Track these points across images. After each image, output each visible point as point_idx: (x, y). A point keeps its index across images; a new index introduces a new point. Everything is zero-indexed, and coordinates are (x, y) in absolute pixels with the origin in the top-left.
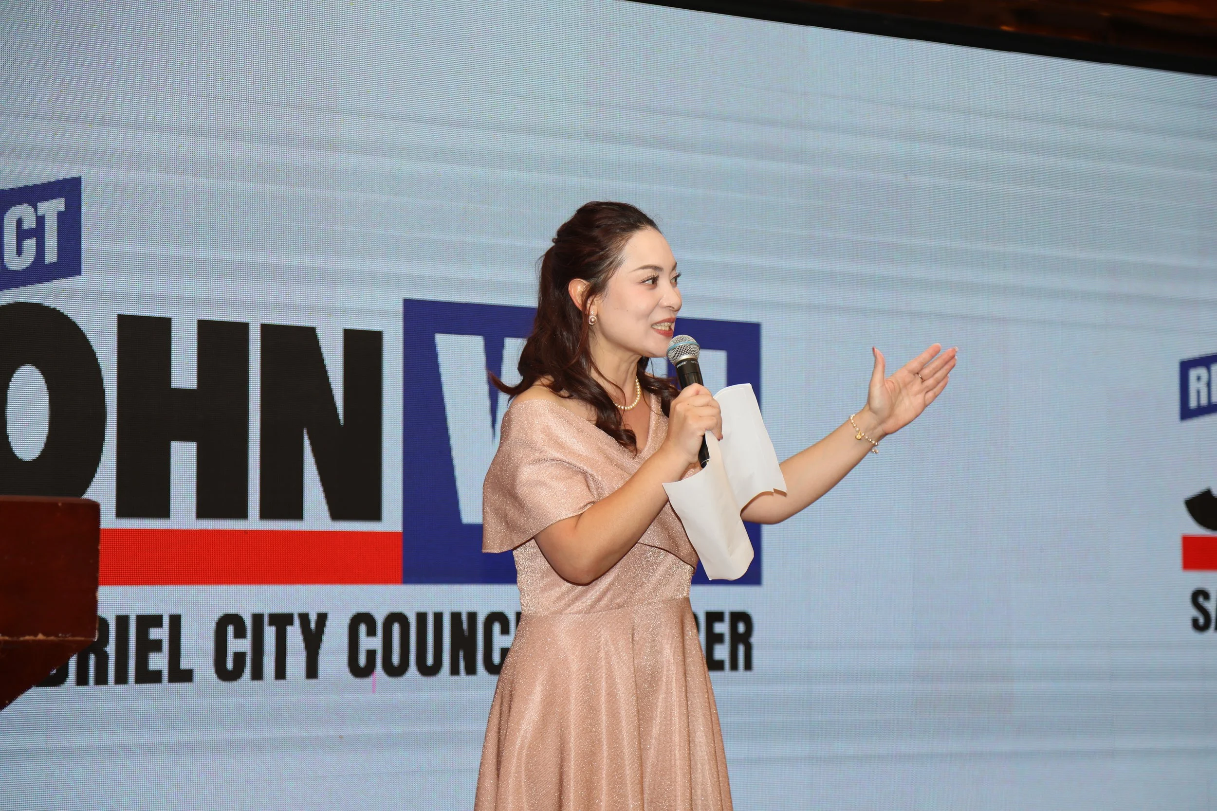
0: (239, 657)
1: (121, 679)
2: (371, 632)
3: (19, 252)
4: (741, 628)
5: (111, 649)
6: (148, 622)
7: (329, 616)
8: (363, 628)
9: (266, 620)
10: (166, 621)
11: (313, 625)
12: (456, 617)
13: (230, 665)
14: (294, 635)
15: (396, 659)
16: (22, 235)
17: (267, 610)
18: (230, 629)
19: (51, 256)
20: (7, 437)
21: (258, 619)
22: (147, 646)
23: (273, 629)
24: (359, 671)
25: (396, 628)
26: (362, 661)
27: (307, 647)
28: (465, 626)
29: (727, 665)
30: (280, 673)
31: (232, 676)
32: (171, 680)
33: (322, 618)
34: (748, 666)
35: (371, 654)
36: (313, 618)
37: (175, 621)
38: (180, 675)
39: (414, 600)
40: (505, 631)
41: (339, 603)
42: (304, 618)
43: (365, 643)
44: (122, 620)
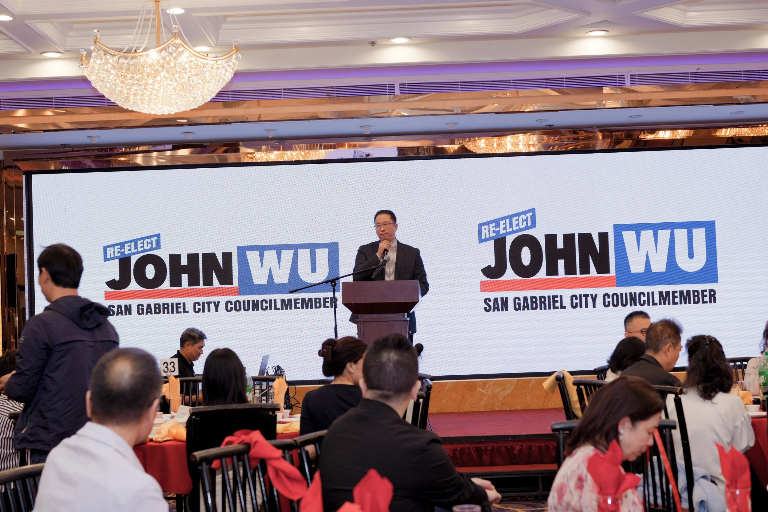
0: (577, 304)
1: (550, 308)
2: (609, 297)
3: (523, 224)
4: (712, 293)
5: (547, 302)
6: (554, 297)
7: (598, 294)
8: (606, 297)
9: (582, 296)
10: (559, 297)
11: (594, 297)
12: (631, 294)
13: (574, 305)
14: (589, 299)
15: (615, 303)
16: (523, 221)
17: (582, 294)
18: (574, 298)
19: (529, 224)
20: (521, 261)
21: (580, 296)
22: (555, 302)
23: (584, 297)
24: (606, 306)
25: (615, 297)
26: (607, 304)
27: (593, 301)
28: (633, 295)
29: (708, 302)
30: (586, 307)
31: (576, 307)
32: (561, 309)
33: (596, 295)
34: (715, 302)
35: (609, 302)
36: (594, 295)
37: (561, 297)
38: (563, 307)
39: (619, 290)
40: (644, 296)
41: (600, 292)
42: (592, 295)
43: (607, 300)
44: (549, 297)
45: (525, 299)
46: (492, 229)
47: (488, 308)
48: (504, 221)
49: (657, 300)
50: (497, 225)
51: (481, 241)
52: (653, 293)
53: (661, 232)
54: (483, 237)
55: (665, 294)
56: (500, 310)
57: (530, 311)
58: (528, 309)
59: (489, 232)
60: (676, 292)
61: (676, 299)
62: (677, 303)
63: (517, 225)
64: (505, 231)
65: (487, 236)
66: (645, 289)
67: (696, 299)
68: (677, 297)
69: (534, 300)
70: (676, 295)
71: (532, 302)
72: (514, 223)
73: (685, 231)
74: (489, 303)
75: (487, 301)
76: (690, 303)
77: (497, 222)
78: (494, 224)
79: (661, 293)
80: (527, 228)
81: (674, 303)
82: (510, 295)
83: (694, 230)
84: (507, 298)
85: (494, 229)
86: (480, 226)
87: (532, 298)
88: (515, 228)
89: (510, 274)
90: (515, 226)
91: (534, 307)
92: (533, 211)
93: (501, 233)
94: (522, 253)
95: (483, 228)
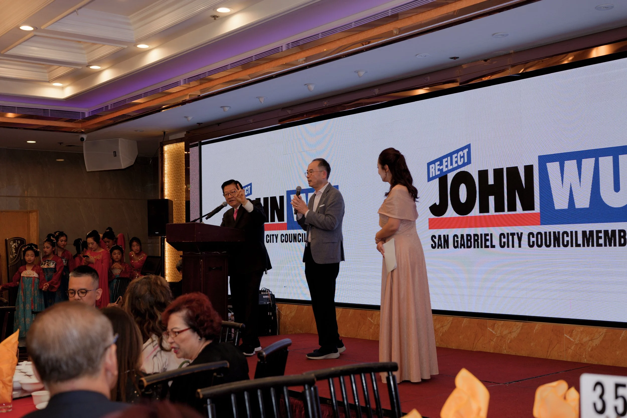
0: (504, 242)
1: (482, 247)
3: (460, 161)
5: (479, 241)
6: (486, 235)
7: (523, 233)
8: (531, 236)
10: (489, 235)
11: (520, 235)
12: (554, 233)
13: (502, 244)
14: (516, 237)
15: (539, 243)
16: (461, 157)
17: (509, 232)
18: (502, 236)
20: (459, 198)
21: (508, 234)
22: (486, 240)
23: (511, 236)
24: (531, 246)
25: (539, 236)
26: (531, 244)
27: (519, 240)
28: (557, 235)
32: (491, 248)
33: (522, 233)
35: (533, 242)
36: (520, 234)
37: (491, 234)
38: (493, 246)
39: (543, 229)
40: (568, 236)
41: (525, 230)
42: (518, 234)
43: (532, 239)
44: (481, 235)
45: (462, 236)
46: (437, 167)
47: (434, 245)
48: (446, 159)
49: (580, 241)
50: (441, 164)
51: (430, 179)
52: (576, 232)
53: (584, 161)
54: (431, 176)
55: (589, 234)
56: (443, 248)
57: (466, 249)
58: (464, 248)
59: (435, 170)
60: (600, 232)
61: (600, 240)
62: (600, 245)
63: (456, 162)
64: (447, 168)
65: (434, 175)
66: (569, 228)
67: (622, 240)
68: (601, 238)
69: (469, 238)
70: (600, 235)
71: (468, 240)
72: (454, 160)
73: (610, 158)
74: (435, 240)
75: (434, 238)
76: (615, 245)
77: (440, 160)
78: (438, 163)
79: (584, 233)
80: (464, 165)
81: (599, 245)
82: (450, 232)
83: (620, 157)
84: (448, 236)
85: (439, 167)
86: (429, 164)
87: (468, 235)
88: (455, 165)
89: (450, 212)
90: (455, 162)
91: (469, 245)
92: (468, 146)
93: (444, 171)
94: (460, 190)
95: (431, 166)
